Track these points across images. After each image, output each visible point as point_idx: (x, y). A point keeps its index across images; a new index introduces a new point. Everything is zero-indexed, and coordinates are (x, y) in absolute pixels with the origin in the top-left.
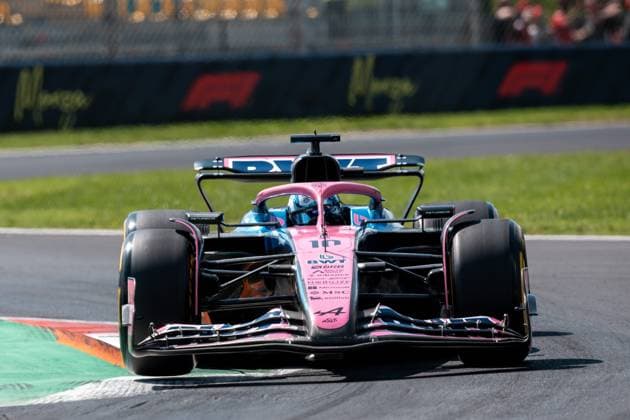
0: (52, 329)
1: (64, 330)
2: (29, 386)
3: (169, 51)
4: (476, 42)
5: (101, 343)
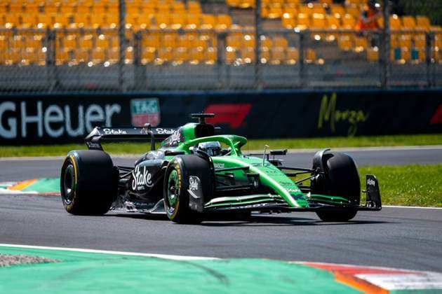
0: (333, 271)
5: (365, 282)
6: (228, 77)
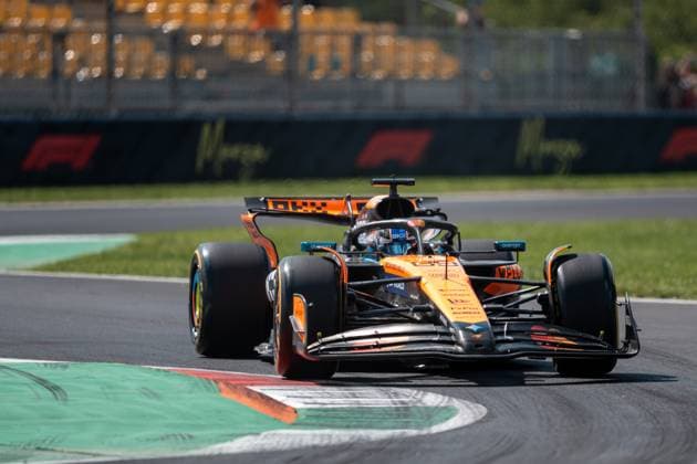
0: (215, 381)
1: (226, 382)
2: (191, 437)
3: (346, 108)
4: (642, 108)
6: (68, 96)
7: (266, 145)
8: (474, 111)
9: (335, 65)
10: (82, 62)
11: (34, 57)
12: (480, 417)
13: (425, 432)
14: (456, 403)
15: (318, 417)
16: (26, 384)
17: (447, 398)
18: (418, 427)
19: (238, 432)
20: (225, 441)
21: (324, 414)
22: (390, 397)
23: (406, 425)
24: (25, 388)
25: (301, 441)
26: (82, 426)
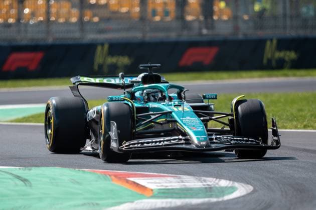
0: (110, 175)
1: (116, 176)
2: (97, 204)
3: (173, 36)
5: (134, 183)
6: (26, 31)
7: (130, 56)
8: (241, 37)
9: (167, 13)
10: (33, 14)
11: (8, 12)
12: (249, 191)
13: (220, 199)
14: (236, 184)
15: (163, 193)
16: (10, 179)
17: (231, 182)
18: (217, 197)
19: (122, 201)
20: (116, 206)
21: (166, 191)
22: (202, 182)
23: (211, 196)
24: (10, 181)
25: (156, 205)
26: (40, 199)
